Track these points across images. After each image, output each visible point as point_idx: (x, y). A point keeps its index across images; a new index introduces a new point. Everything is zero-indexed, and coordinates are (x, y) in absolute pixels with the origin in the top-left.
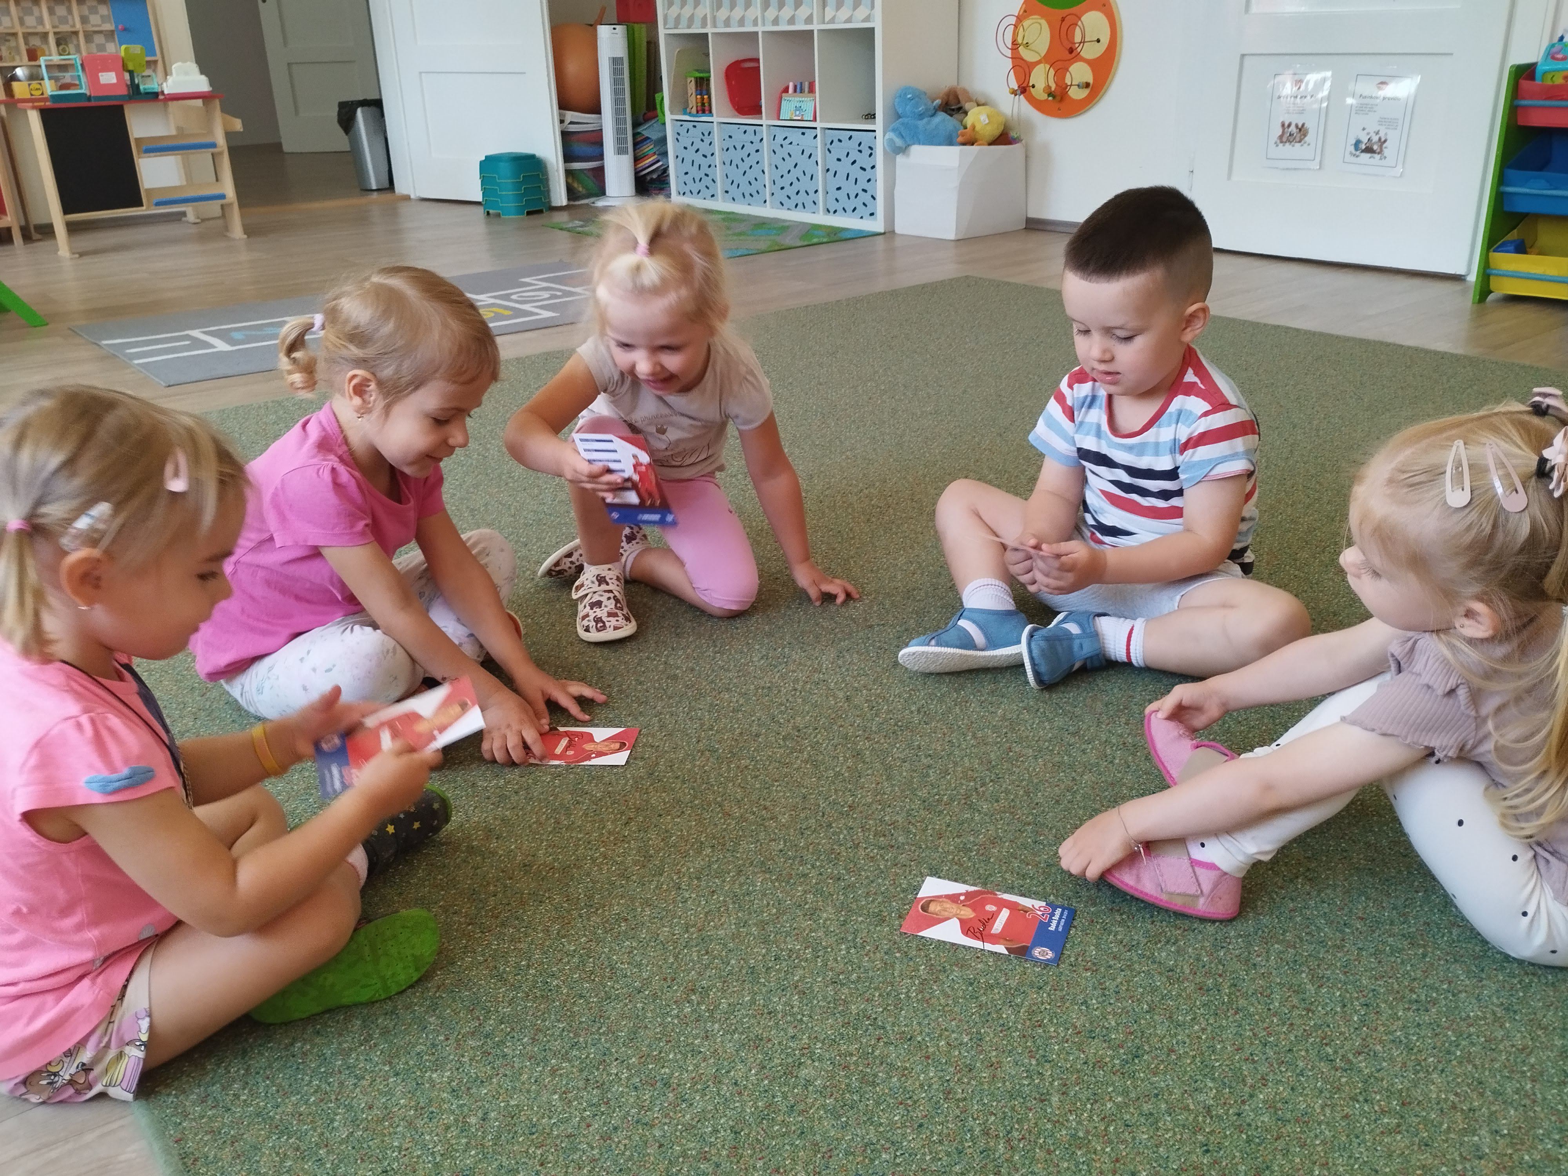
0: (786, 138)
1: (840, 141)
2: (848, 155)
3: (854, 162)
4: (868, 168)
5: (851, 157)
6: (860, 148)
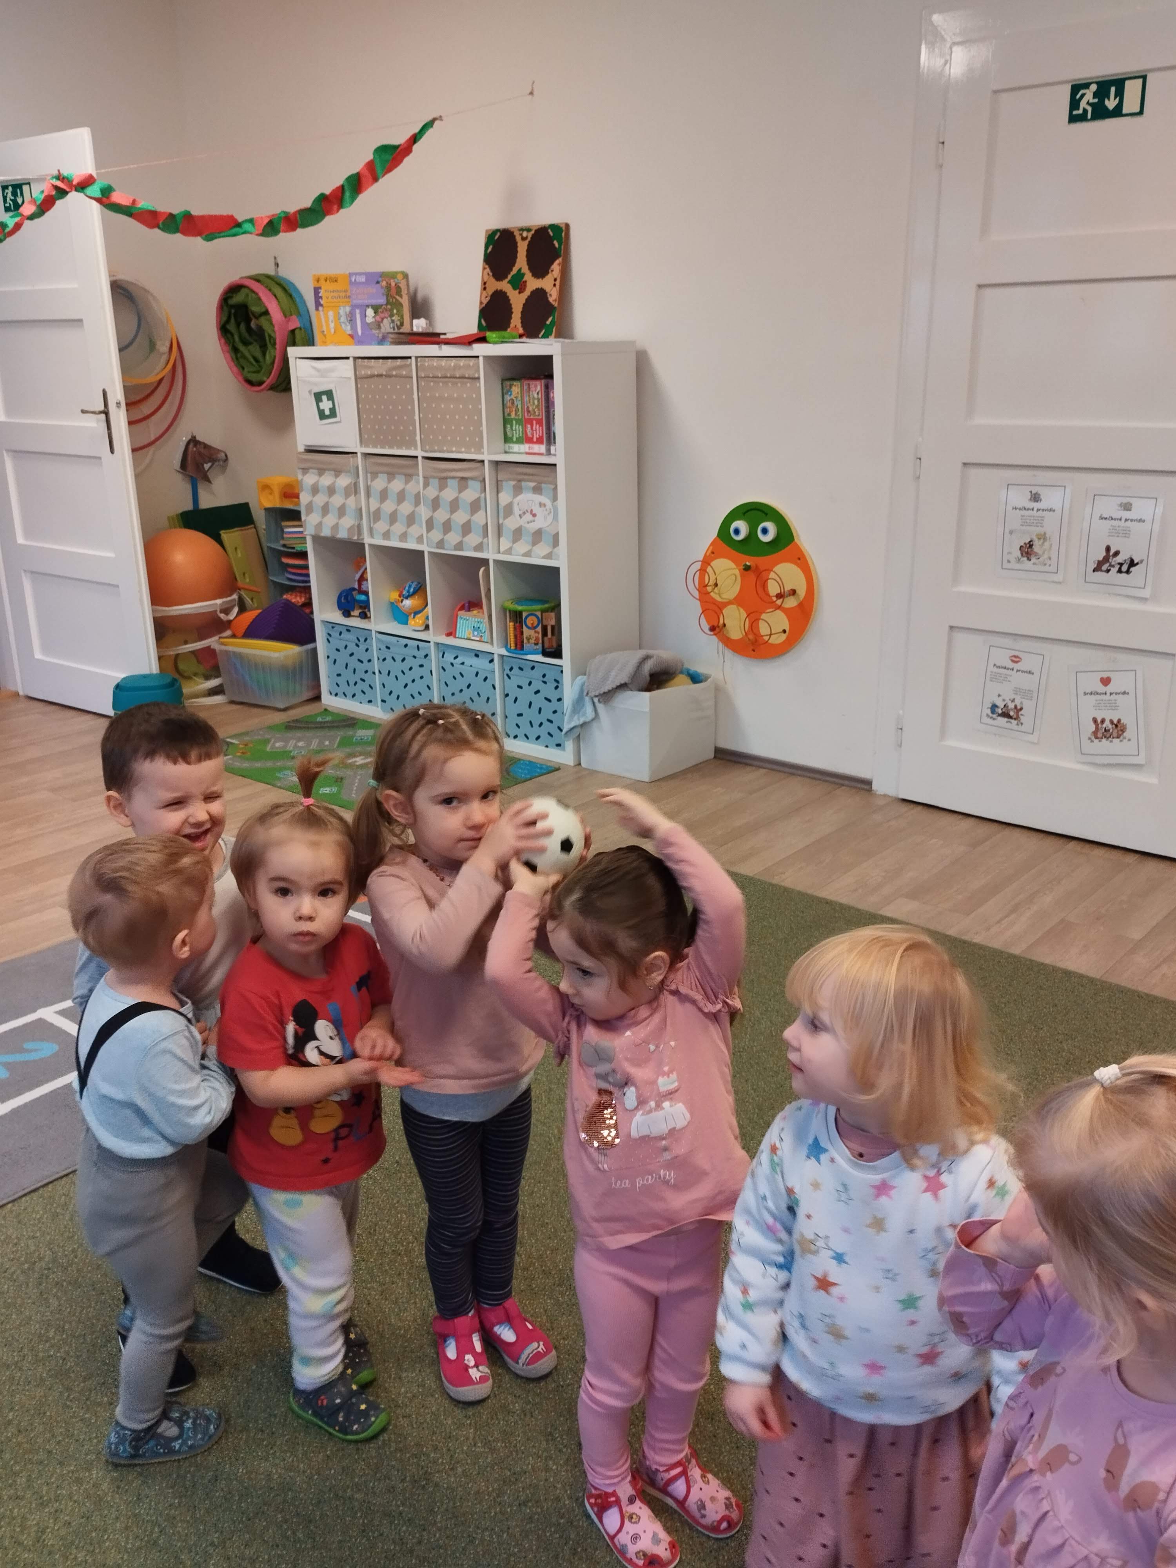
1: (521, 669)
2: (530, 683)
3: (537, 692)
4: (554, 700)
5: (534, 687)
6: (544, 679)
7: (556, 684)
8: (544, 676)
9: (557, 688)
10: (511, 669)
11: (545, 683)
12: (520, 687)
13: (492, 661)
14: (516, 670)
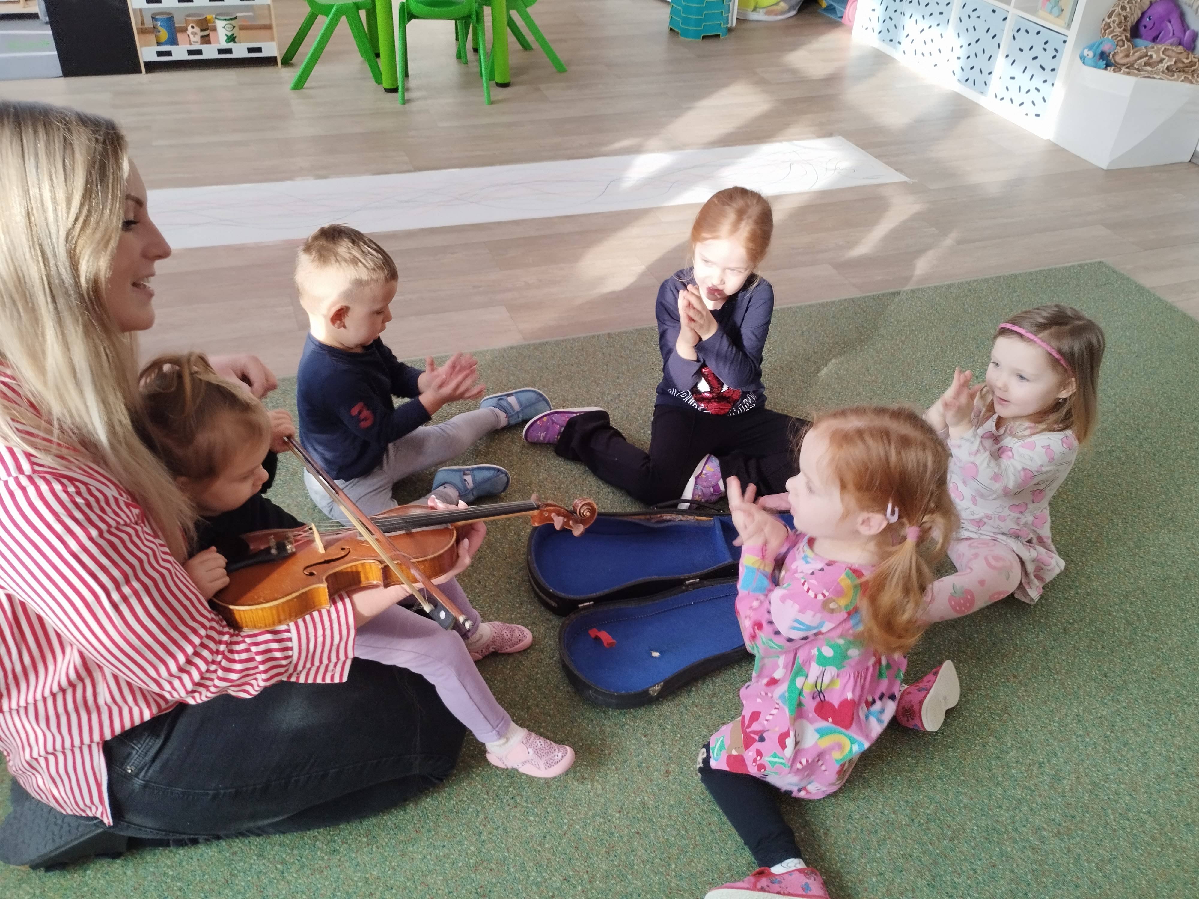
0: (975, 10)
1: (1027, 32)
2: (1031, 48)
3: (1035, 58)
4: (1048, 69)
5: (1033, 53)
6: (1046, 47)
7: (1055, 53)
8: (1046, 43)
9: (1054, 57)
10: (1018, 31)
11: (1045, 50)
12: (1021, 50)
13: (1005, 19)
14: (1023, 31)
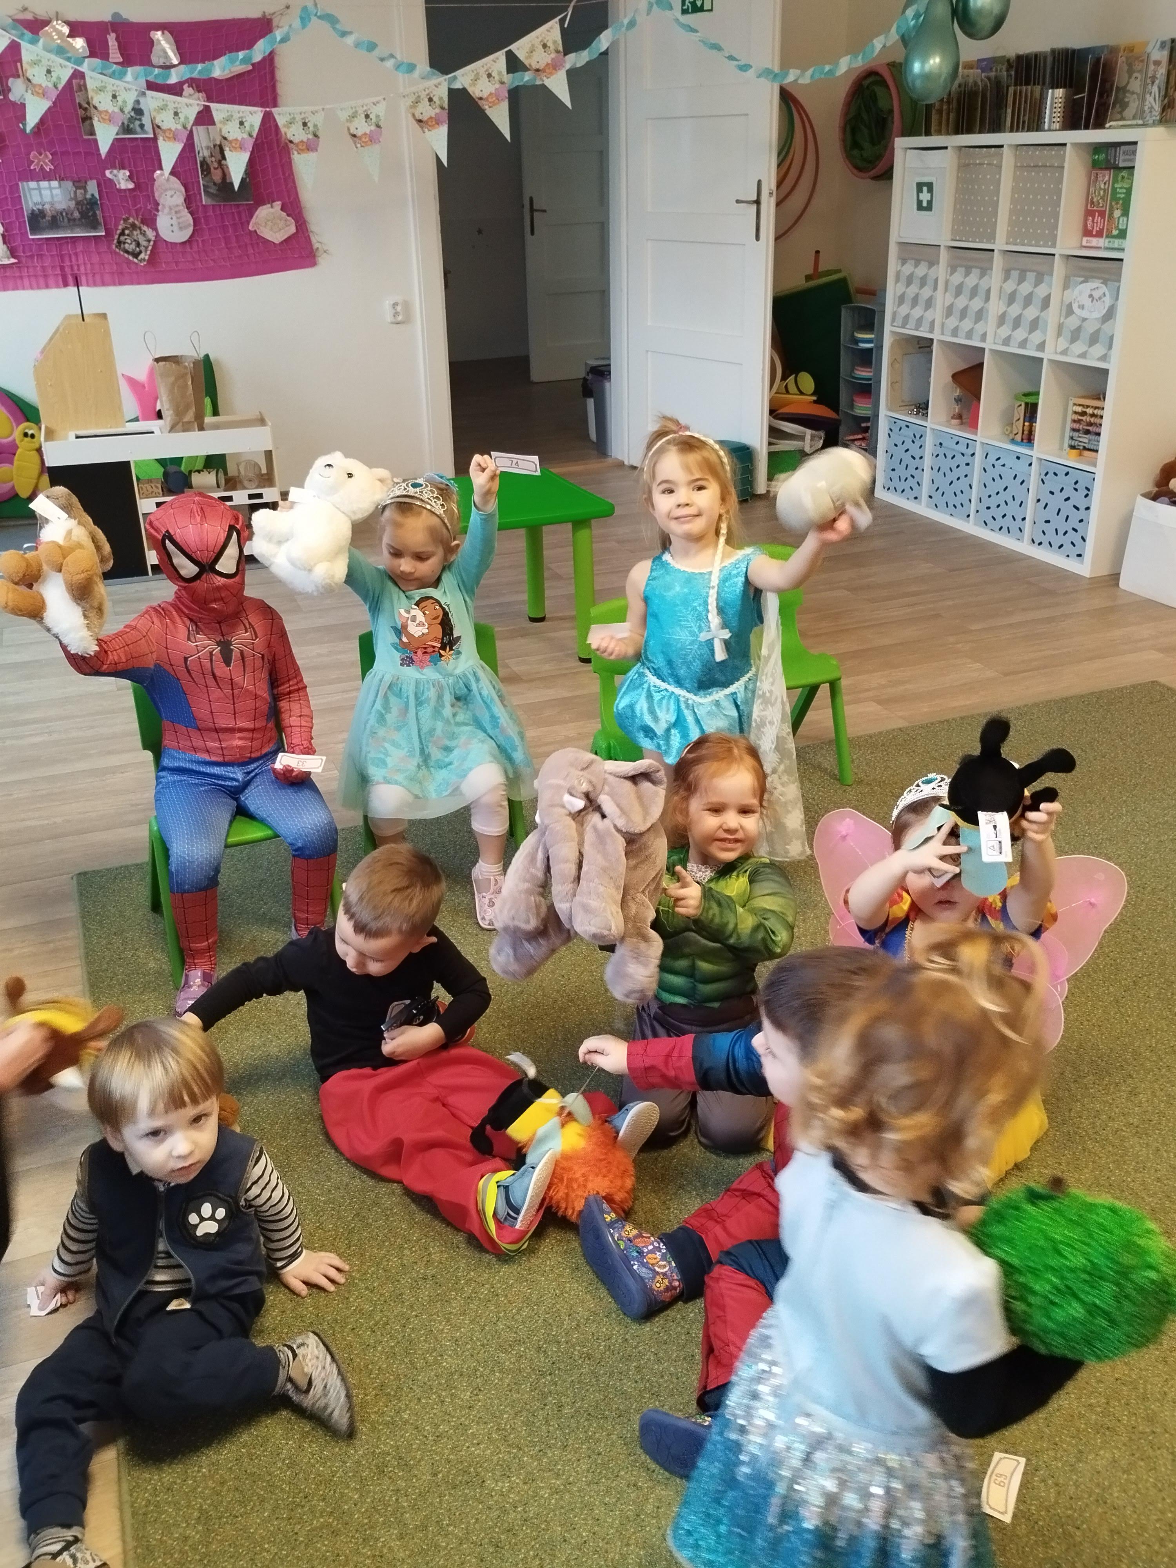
0: (998, 459)
1: (1055, 474)
2: (1062, 490)
3: (1067, 499)
4: (1082, 508)
5: (1065, 495)
6: (1076, 486)
7: (1086, 492)
8: (1076, 483)
9: (1087, 496)
10: (1046, 474)
11: (1076, 490)
12: (1052, 493)
13: (1030, 465)
14: (1051, 474)
